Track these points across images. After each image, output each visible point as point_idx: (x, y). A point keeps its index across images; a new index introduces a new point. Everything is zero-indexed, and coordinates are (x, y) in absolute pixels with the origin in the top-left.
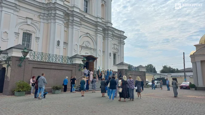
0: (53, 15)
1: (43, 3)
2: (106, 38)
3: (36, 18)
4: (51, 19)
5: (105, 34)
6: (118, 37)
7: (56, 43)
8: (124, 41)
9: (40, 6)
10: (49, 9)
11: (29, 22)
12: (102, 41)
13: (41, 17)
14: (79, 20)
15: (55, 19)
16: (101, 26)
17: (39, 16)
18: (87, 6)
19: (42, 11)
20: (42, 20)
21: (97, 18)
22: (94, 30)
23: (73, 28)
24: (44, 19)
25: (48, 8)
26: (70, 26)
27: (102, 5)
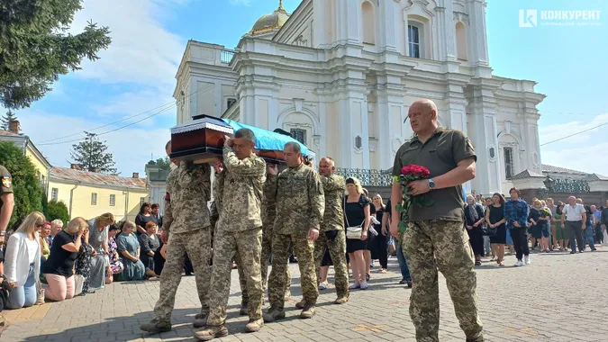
0: (341, 83)
1: (321, 63)
2: (476, 111)
3: (310, 97)
4: (338, 93)
5: (471, 99)
6: (516, 101)
7: (353, 142)
8: (537, 107)
9: (316, 70)
10: (332, 73)
11: (299, 107)
12: (465, 121)
13: (319, 92)
14: (398, 81)
15: (346, 92)
16: (457, 84)
17: (315, 90)
18: (416, 40)
19: (321, 79)
20: (321, 99)
21: (445, 63)
22: (440, 96)
23: (386, 102)
24: (324, 95)
25: (331, 70)
26: (379, 100)
27: (459, 26)
